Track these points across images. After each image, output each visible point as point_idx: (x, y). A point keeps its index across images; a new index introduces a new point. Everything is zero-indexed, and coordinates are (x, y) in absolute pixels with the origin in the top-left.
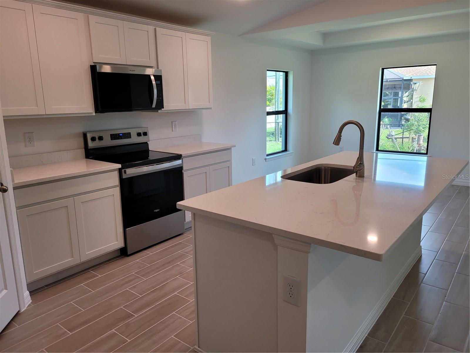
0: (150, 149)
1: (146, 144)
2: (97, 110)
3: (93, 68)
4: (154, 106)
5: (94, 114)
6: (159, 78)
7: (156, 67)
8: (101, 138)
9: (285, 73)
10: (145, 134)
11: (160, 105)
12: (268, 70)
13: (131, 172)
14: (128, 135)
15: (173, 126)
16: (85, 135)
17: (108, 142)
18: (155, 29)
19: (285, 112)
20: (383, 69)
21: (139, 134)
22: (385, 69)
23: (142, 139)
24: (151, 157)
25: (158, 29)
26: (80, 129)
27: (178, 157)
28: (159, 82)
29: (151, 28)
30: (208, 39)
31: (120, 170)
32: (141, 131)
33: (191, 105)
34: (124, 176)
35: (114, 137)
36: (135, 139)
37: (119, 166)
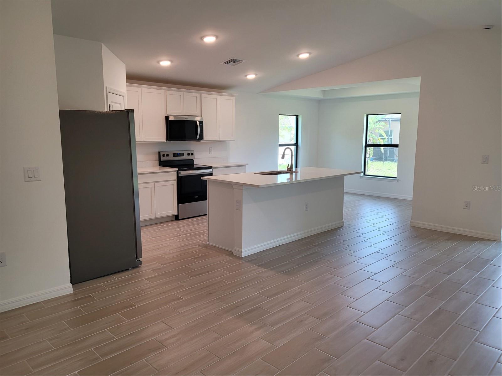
0: (195, 163)
1: (192, 160)
2: (167, 140)
3: (167, 118)
4: (198, 138)
5: (166, 142)
6: (201, 122)
7: (200, 116)
8: (168, 155)
9: (296, 117)
10: (192, 154)
11: (201, 137)
12: (280, 115)
13: (183, 173)
14: (182, 155)
15: (210, 151)
16: (159, 153)
17: (171, 158)
18: (201, 95)
19: (296, 144)
20: (367, 116)
21: (189, 154)
22: (369, 116)
23: (190, 157)
24: (195, 166)
25: (202, 95)
26: (157, 150)
27: (210, 168)
28: (201, 125)
29: (198, 95)
30: (234, 98)
31: (177, 172)
32: (190, 152)
33: (221, 138)
34: (180, 175)
35: (175, 155)
36: (186, 157)
37: (177, 169)
